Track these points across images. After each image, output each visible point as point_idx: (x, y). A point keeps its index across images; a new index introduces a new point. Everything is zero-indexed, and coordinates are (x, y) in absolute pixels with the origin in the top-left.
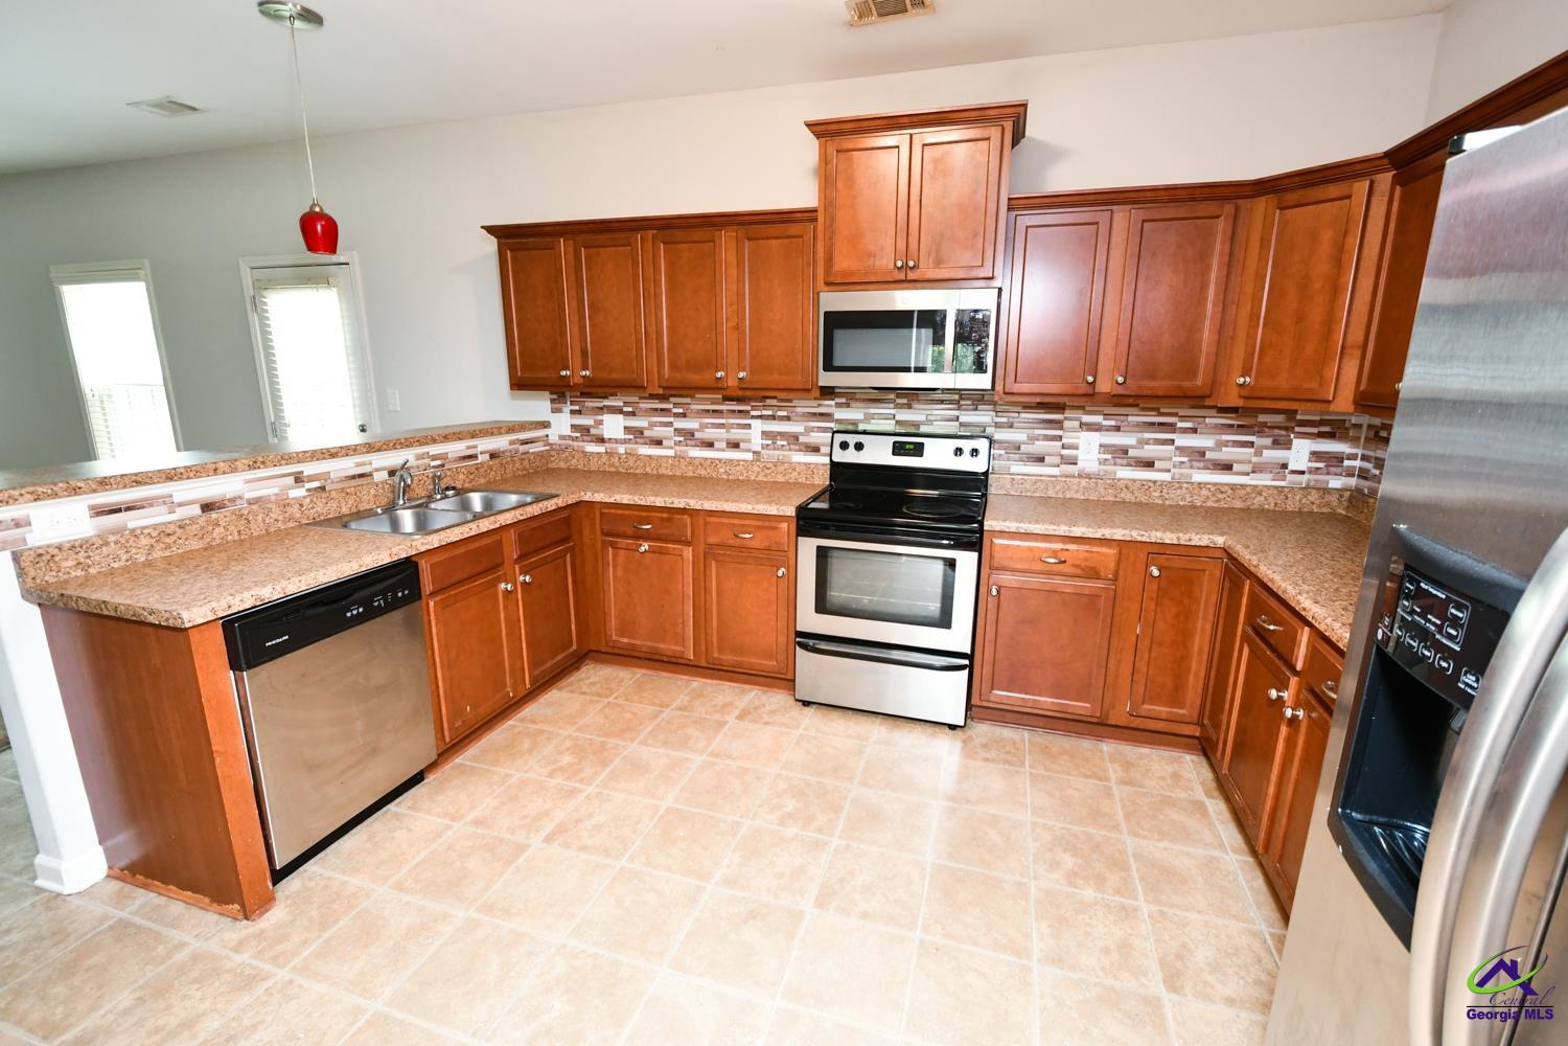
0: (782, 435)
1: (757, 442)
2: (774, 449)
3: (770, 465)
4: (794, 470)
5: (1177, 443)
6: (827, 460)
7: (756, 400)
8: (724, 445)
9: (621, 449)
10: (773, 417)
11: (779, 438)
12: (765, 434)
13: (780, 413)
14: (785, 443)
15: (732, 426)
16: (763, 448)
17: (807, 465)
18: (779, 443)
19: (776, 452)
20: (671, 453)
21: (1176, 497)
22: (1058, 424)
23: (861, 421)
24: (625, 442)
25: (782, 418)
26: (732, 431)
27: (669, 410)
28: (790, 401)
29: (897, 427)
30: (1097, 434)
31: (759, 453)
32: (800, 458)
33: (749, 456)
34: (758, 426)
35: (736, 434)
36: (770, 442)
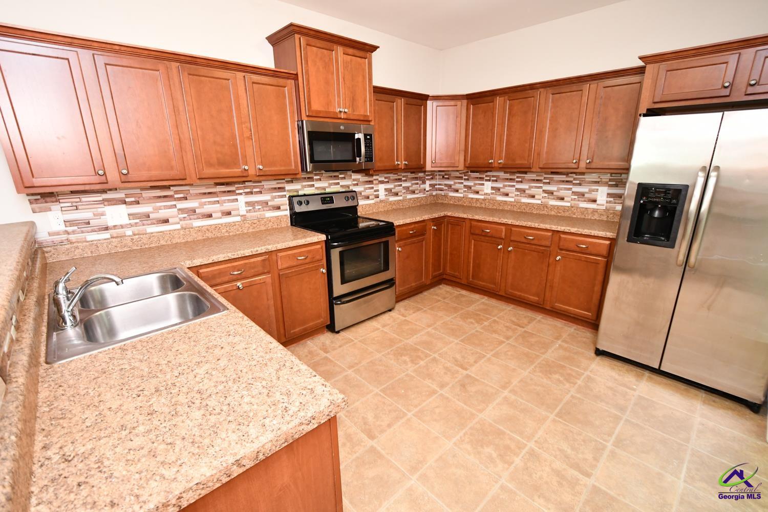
0: (258, 202)
1: (243, 210)
2: (255, 212)
3: (255, 221)
4: (270, 221)
5: (403, 185)
6: (288, 213)
7: (239, 183)
8: (220, 215)
9: (129, 232)
10: (251, 193)
11: (256, 204)
12: (248, 204)
13: (255, 190)
14: (260, 207)
15: (224, 202)
16: (247, 212)
17: (277, 217)
18: (257, 207)
19: (255, 214)
20: (178, 227)
21: (406, 204)
22: (371, 182)
23: (300, 190)
24: (131, 225)
25: (257, 193)
26: (224, 204)
27: (171, 196)
28: (260, 182)
29: (316, 191)
30: (383, 185)
31: (246, 215)
32: (270, 214)
33: (238, 219)
34: (242, 199)
35: (227, 206)
36: (251, 208)
